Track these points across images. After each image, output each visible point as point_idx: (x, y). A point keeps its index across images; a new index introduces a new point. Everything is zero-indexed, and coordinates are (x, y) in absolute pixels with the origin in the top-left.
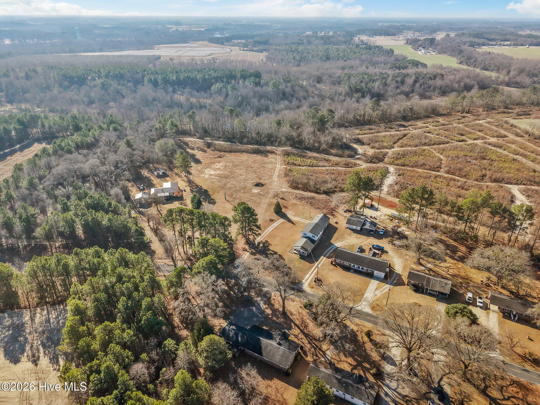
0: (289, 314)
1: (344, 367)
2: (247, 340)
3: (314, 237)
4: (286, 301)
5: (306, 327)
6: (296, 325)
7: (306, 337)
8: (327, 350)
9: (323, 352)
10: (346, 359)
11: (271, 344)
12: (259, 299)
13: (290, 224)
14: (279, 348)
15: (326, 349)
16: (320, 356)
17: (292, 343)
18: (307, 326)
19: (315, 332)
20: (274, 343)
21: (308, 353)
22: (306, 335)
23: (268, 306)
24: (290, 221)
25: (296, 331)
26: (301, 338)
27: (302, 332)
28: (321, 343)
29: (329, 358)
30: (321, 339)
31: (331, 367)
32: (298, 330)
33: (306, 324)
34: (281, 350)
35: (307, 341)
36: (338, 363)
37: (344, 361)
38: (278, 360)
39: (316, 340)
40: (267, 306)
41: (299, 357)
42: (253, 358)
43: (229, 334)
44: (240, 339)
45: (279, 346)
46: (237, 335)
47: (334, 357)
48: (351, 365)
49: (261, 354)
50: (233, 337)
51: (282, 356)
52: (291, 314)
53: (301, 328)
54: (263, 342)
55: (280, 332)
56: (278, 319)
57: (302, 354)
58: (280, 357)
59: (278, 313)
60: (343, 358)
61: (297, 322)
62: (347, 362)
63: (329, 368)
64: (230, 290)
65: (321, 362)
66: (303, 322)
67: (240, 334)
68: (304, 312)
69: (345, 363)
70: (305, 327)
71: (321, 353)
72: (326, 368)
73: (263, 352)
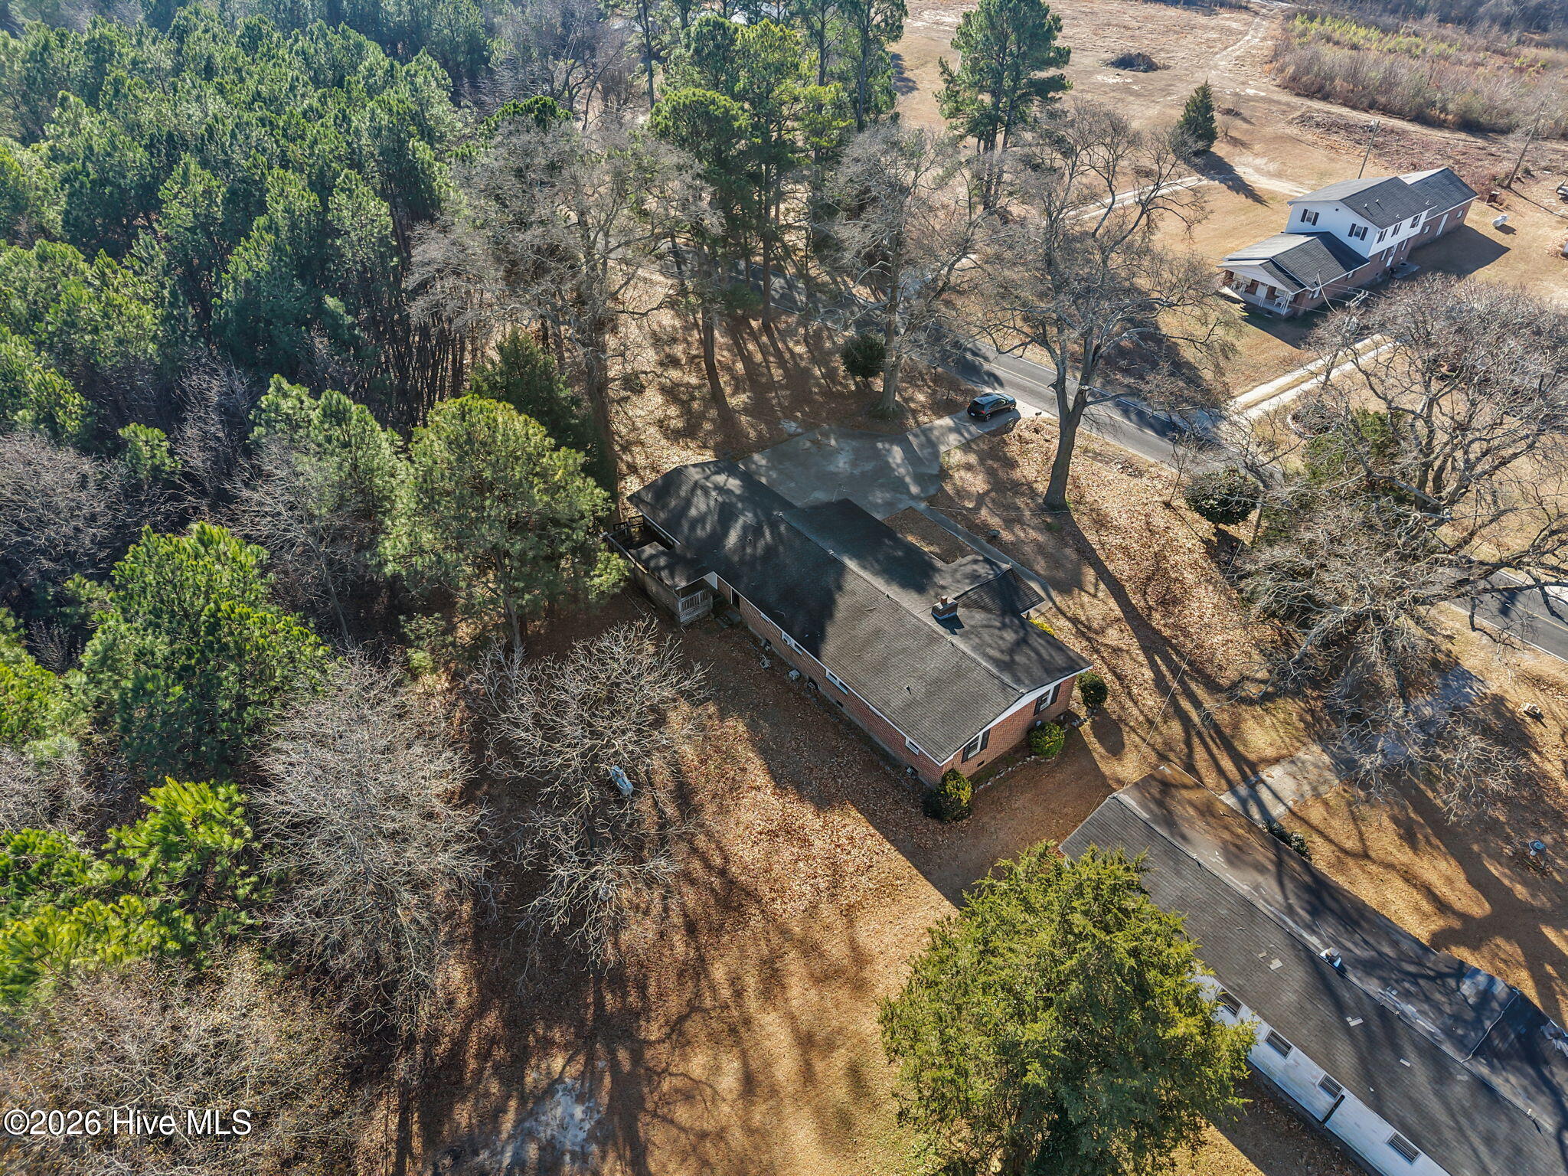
0: (1083, 521)
1: (1384, 904)
2: (770, 551)
3: (1362, 234)
4: (1083, 428)
5: (1169, 602)
6: (1104, 574)
7: (1144, 648)
8: (1277, 761)
9: (1238, 758)
10: (1403, 856)
11: (896, 607)
12: (947, 421)
13: (1241, 199)
14: (933, 639)
15: (1270, 752)
16: (1211, 779)
17: (1038, 642)
18: (1176, 601)
19: (1218, 639)
20: (917, 608)
21: (1130, 739)
22: (1153, 643)
23: (982, 460)
24: (1240, 186)
25: (1099, 606)
26: (1117, 651)
27: (1136, 620)
28: (1246, 712)
29: (1277, 811)
30: (1253, 690)
31: (1280, 864)
32: (1112, 603)
33: (1177, 589)
34: (943, 649)
35: (1148, 674)
36: (1340, 865)
37: (1389, 866)
38: (897, 702)
39: (1212, 686)
40: (972, 459)
41: (1055, 737)
42: (771, 655)
43: (688, 503)
44: (733, 538)
45: (940, 629)
46: (726, 514)
47: (1316, 814)
48: (1442, 906)
49: (813, 641)
50: (702, 519)
51: (936, 686)
52: (1101, 522)
53: (1136, 600)
54: (850, 583)
55: (982, 570)
56: (1009, 523)
57: (1086, 728)
58: (919, 689)
59: (1020, 502)
60: (1385, 840)
61: (1119, 567)
62: (1409, 877)
63: (1260, 869)
64: (814, 360)
65: (1207, 811)
66: (1158, 571)
67: (747, 518)
68: (1180, 532)
69: (1399, 883)
70: (1163, 602)
71: (1227, 764)
72: (1235, 854)
73: (831, 630)
